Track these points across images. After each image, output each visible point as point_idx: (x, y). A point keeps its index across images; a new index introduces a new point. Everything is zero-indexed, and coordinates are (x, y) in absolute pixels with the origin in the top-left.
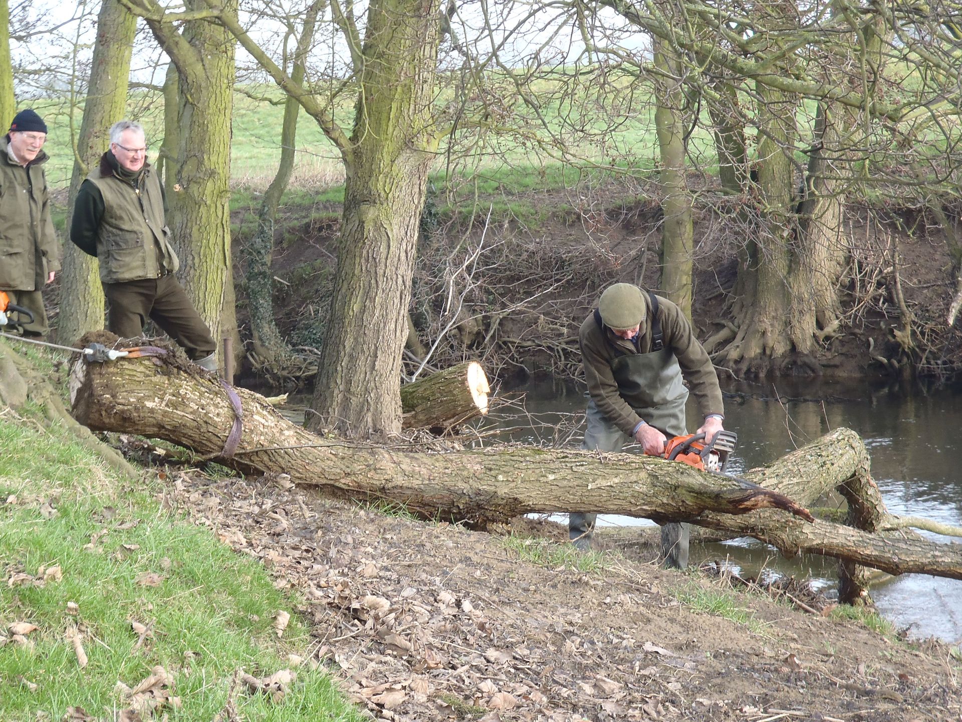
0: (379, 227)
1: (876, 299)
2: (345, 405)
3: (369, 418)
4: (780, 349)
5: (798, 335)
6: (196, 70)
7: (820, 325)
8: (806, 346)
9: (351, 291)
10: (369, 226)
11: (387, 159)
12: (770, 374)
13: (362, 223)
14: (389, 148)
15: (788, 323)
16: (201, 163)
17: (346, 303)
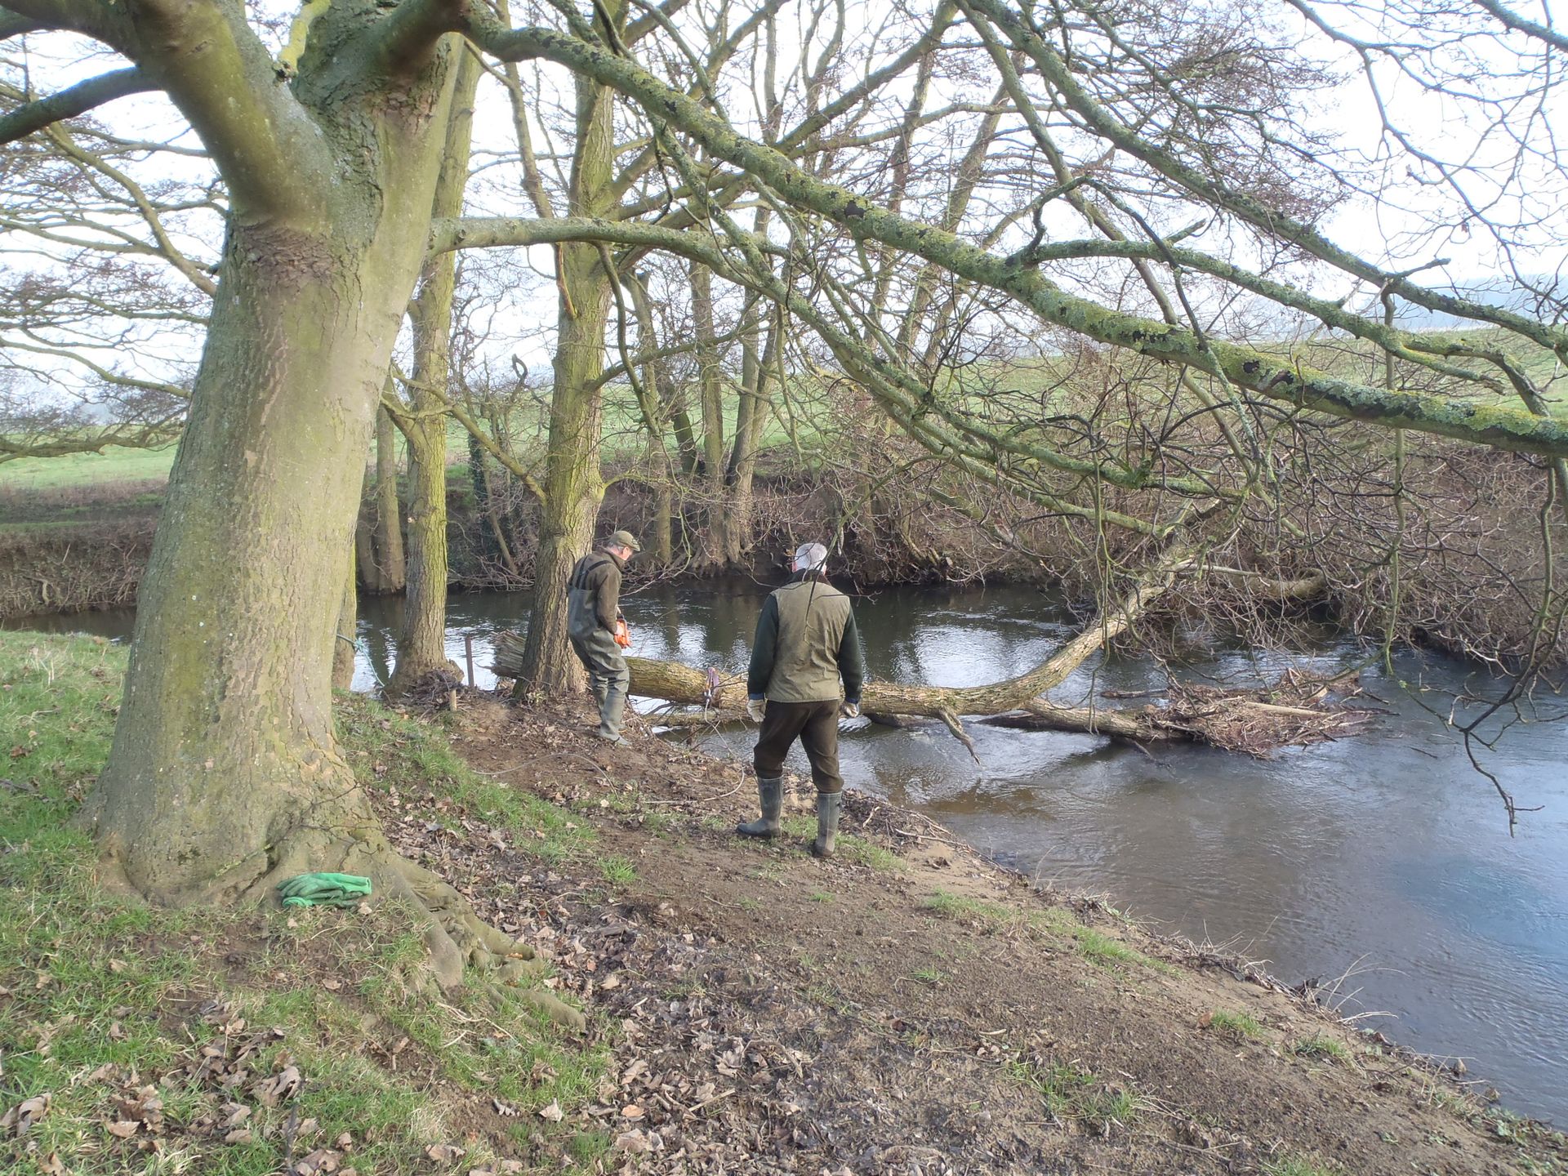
0: (567, 551)
1: (772, 531)
2: (548, 673)
3: (565, 681)
4: (721, 561)
5: (731, 553)
6: (420, 439)
7: (742, 547)
8: (736, 558)
9: (548, 595)
10: (560, 551)
11: (571, 504)
12: (716, 575)
13: (555, 549)
14: (572, 496)
15: (725, 546)
16: (426, 502)
17: (544, 604)
